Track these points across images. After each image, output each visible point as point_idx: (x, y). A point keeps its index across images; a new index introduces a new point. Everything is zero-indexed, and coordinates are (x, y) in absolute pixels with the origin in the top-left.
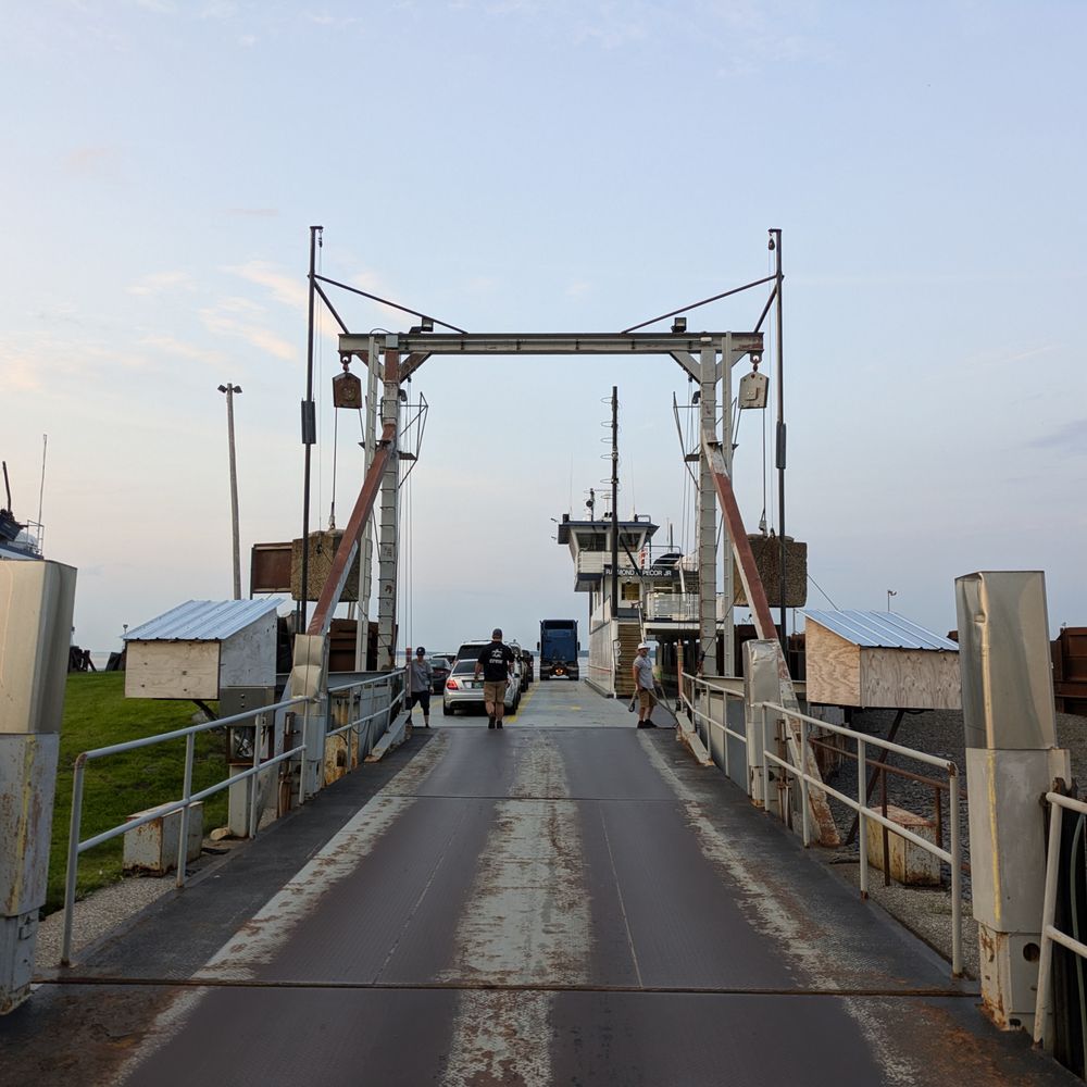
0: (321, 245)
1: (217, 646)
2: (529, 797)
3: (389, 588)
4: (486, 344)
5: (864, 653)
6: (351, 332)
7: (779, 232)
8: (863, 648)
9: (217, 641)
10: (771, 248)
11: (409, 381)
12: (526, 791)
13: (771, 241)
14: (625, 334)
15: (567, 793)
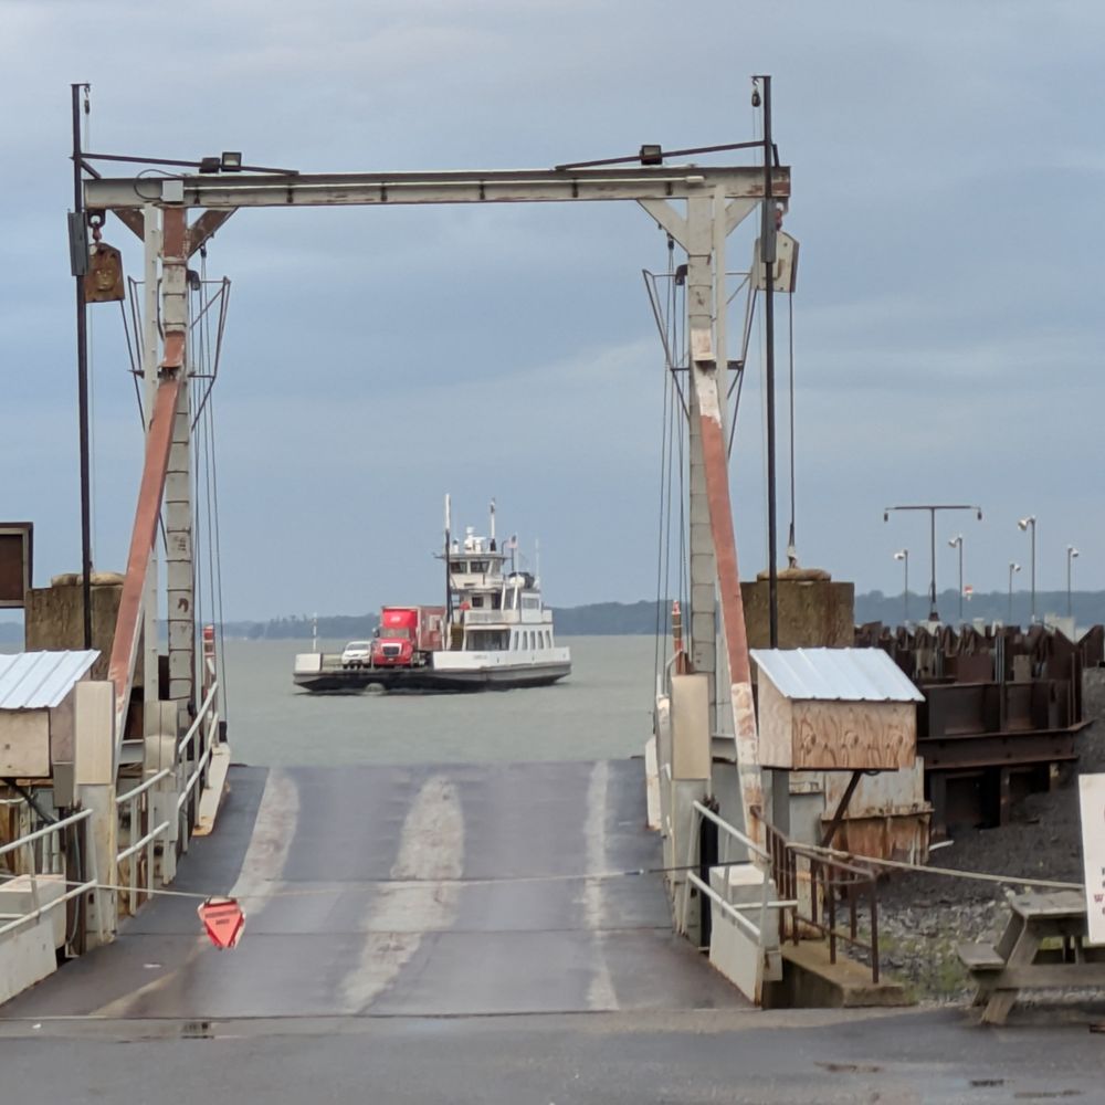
0: (87, 110)
1: (46, 715)
2: (414, 879)
3: (183, 602)
4: (329, 190)
5: (797, 706)
6: (103, 177)
7: (767, 80)
8: (795, 701)
9: (46, 709)
10: (756, 104)
11: (204, 254)
12: (411, 872)
13: (756, 95)
14: (561, 171)
15: (459, 873)
